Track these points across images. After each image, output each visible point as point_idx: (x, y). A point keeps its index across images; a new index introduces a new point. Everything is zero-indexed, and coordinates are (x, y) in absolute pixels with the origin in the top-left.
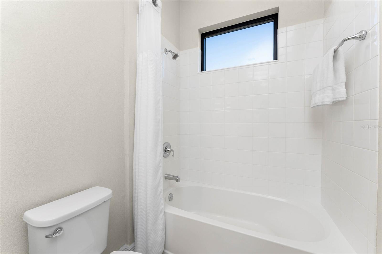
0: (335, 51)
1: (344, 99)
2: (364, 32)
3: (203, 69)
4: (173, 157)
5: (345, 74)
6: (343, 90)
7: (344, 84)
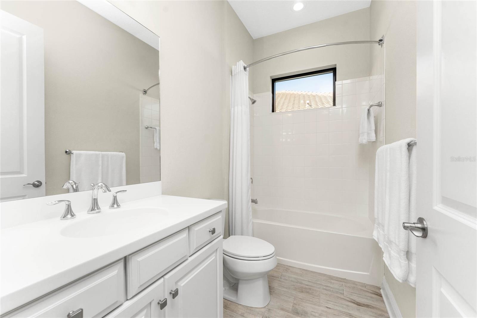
0: (369, 110)
1: (374, 140)
2: (380, 103)
3: (273, 111)
4: (252, 183)
5: (374, 125)
6: (373, 134)
7: (374, 131)
